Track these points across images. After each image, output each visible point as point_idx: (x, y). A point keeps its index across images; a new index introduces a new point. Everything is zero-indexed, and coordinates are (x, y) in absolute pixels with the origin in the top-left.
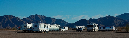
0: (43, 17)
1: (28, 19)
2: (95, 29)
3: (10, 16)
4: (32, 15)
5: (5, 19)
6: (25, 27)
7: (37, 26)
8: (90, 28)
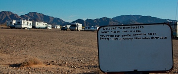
0: (41, 15)
1: (26, 16)
2: (77, 29)
3: (8, 12)
4: (30, 13)
5: (3, 14)
6: (11, 23)
7: (19, 23)
8: (73, 28)
